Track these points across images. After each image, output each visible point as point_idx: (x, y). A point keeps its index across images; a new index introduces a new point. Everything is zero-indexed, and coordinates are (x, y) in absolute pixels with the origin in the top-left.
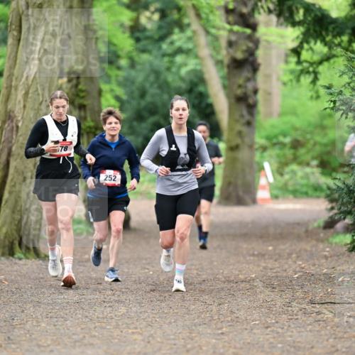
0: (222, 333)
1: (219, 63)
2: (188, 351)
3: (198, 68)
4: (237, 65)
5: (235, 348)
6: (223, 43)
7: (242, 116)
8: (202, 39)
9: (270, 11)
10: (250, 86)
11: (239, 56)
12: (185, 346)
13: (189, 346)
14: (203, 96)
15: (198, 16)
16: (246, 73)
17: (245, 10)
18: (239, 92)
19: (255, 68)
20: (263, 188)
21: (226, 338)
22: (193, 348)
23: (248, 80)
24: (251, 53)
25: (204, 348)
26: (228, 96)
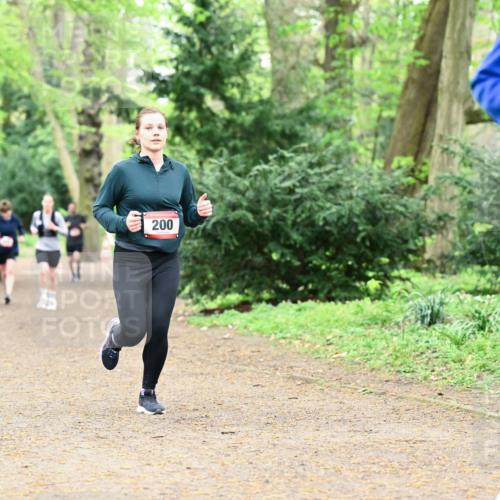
0: (74, 361)
1: (72, 152)
2: (48, 375)
3: (56, 156)
4: (86, 154)
5: (85, 372)
6: (76, 138)
7: (90, 193)
8: (59, 134)
9: (111, 112)
10: (96, 170)
11: (88, 147)
12: (45, 371)
13: (49, 372)
14: (59, 178)
15: (57, 117)
16: (93, 160)
17: (92, 112)
18: (88, 175)
19: (100, 156)
20: (106, 249)
21: (77, 365)
22: (52, 373)
23: (95, 165)
24: (97, 145)
25: (61, 373)
26: (79, 178)
